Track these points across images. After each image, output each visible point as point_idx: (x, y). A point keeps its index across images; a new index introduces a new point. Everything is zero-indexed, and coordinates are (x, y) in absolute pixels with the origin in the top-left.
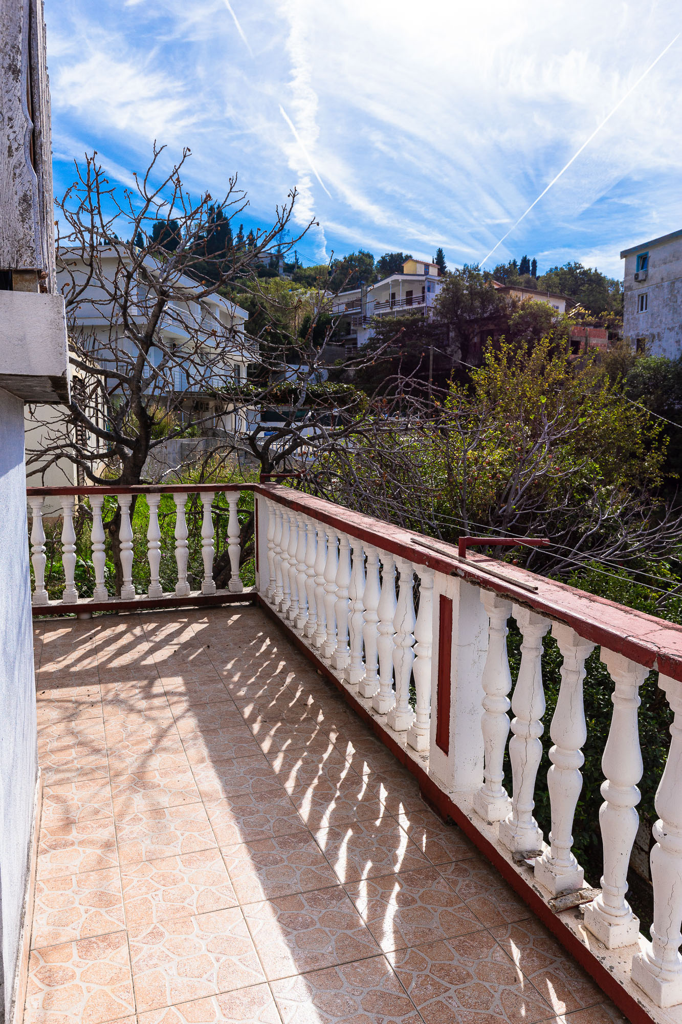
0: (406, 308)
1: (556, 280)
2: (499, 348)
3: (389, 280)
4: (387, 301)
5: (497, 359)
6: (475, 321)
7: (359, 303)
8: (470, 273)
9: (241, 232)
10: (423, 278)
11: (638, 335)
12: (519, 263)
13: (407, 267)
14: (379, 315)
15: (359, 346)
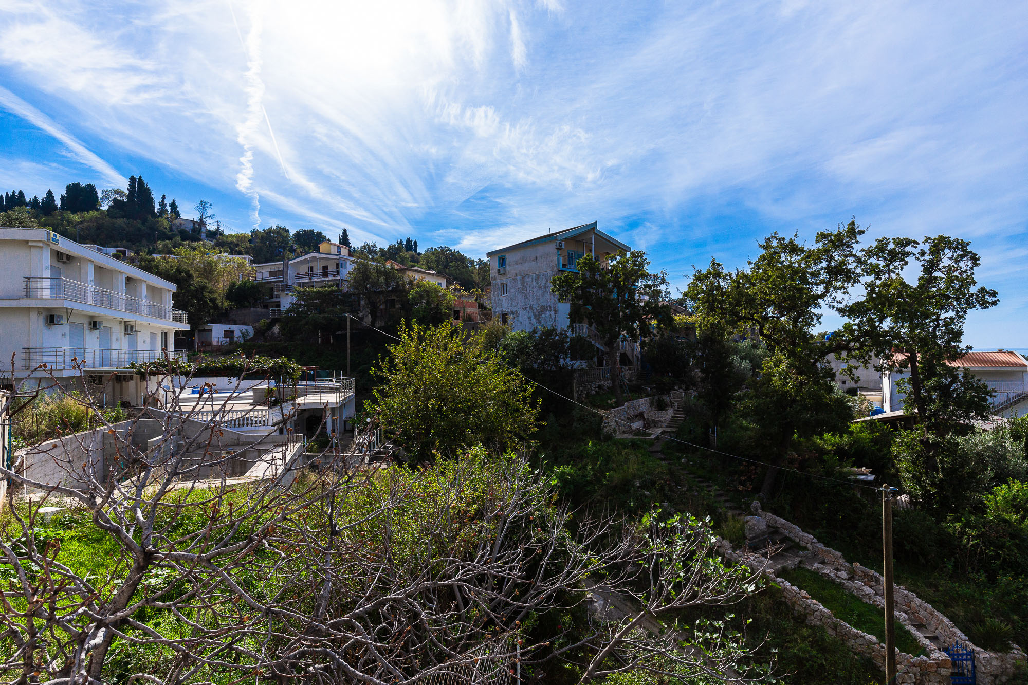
0: (323, 279)
1: (433, 258)
2: (412, 329)
3: (308, 257)
4: (306, 273)
5: (410, 336)
6: (382, 293)
7: (282, 273)
8: (369, 250)
9: (163, 201)
10: (337, 257)
11: (502, 311)
12: (404, 242)
13: (323, 247)
14: (299, 285)
15: (282, 308)
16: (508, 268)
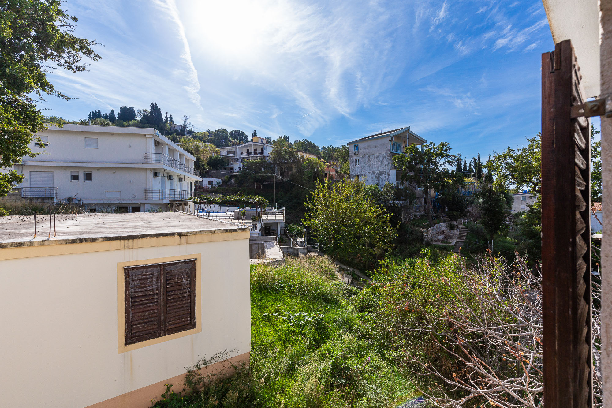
0: (255, 156)
3: (247, 144)
4: (246, 152)
7: (234, 152)
9: (166, 115)
10: (261, 144)
11: (356, 174)
14: (243, 158)
15: (235, 170)
16: (360, 151)
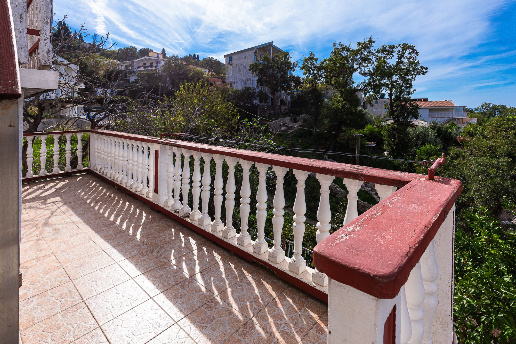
0: (150, 69)
1: (205, 62)
2: (185, 85)
3: (143, 58)
4: (142, 66)
5: (184, 88)
6: (177, 75)
7: (131, 66)
8: (175, 58)
9: (75, 34)
10: (157, 58)
11: (230, 82)
12: (193, 55)
13: (151, 54)
14: (139, 71)
15: (130, 82)
16: (233, 62)
